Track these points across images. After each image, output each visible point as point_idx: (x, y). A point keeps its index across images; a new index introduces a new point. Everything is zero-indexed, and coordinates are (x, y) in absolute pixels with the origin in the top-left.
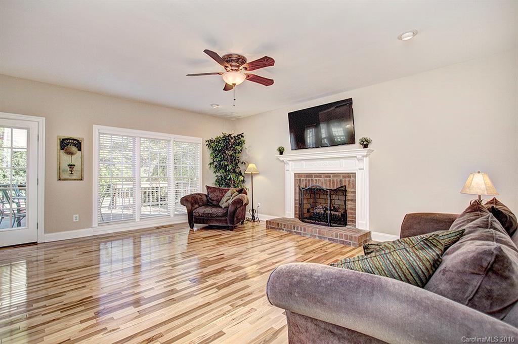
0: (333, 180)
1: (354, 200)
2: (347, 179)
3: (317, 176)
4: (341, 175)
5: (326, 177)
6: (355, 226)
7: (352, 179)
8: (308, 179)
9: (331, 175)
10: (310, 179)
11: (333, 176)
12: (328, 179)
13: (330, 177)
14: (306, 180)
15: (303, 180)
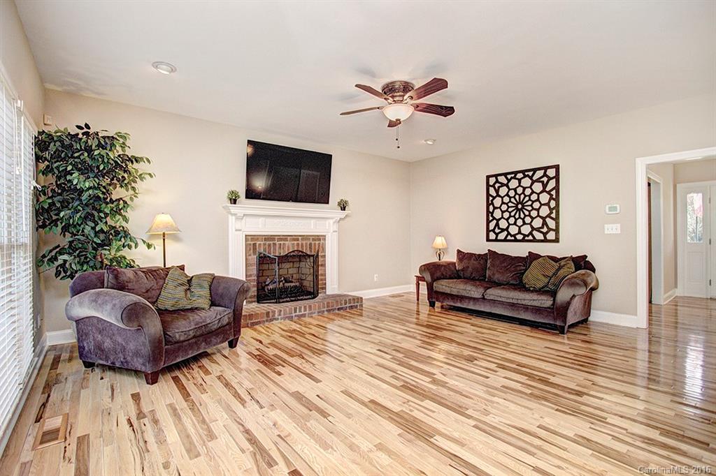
0: (302, 244)
1: (324, 265)
2: (317, 242)
3: (281, 240)
4: (311, 238)
5: (294, 240)
6: (325, 292)
7: (322, 241)
8: (267, 243)
9: (300, 238)
10: (271, 242)
11: (302, 239)
12: (296, 242)
13: (298, 240)
14: (265, 244)
15: (260, 244)
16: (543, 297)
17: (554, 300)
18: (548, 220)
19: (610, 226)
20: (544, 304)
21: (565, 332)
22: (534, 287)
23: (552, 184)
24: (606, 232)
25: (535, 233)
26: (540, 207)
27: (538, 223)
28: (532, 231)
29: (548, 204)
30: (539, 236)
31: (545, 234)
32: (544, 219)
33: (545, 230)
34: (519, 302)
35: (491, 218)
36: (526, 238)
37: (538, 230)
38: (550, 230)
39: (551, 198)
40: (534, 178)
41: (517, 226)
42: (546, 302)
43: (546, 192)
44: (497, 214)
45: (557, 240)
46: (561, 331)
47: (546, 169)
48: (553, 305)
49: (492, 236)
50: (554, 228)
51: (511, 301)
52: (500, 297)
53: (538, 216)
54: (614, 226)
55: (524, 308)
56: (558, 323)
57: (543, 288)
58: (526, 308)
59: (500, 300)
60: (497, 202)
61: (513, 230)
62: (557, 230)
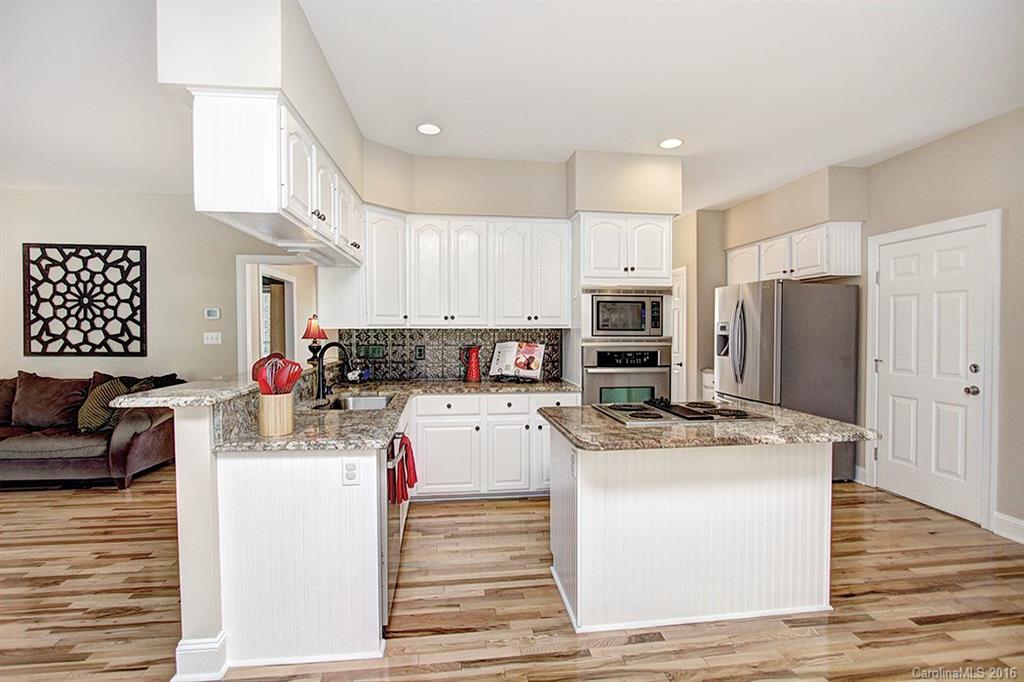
16: (93, 442)
17: (108, 445)
18: (130, 324)
19: (210, 335)
20: (93, 451)
21: (126, 485)
22: (88, 428)
23: (135, 273)
24: (206, 342)
25: (110, 342)
26: (118, 305)
27: (114, 328)
28: (106, 339)
29: (129, 301)
30: (117, 347)
31: (125, 345)
32: (124, 322)
33: (125, 338)
34: (53, 455)
35: (33, 317)
36: (97, 350)
37: (115, 338)
38: (132, 338)
39: (134, 293)
40: (109, 260)
41: (82, 331)
42: (96, 447)
43: (127, 283)
44: (46, 310)
45: (143, 353)
46: (121, 484)
47: (126, 249)
48: (107, 451)
49: (36, 346)
50: (139, 335)
51: (39, 456)
52: (20, 452)
53: (115, 317)
54: (214, 334)
55: (62, 463)
56: (115, 475)
57: (102, 426)
58: (66, 462)
59: (19, 456)
60: (45, 290)
61: (75, 337)
62: (143, 339)
